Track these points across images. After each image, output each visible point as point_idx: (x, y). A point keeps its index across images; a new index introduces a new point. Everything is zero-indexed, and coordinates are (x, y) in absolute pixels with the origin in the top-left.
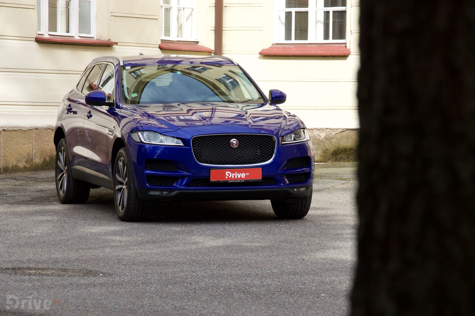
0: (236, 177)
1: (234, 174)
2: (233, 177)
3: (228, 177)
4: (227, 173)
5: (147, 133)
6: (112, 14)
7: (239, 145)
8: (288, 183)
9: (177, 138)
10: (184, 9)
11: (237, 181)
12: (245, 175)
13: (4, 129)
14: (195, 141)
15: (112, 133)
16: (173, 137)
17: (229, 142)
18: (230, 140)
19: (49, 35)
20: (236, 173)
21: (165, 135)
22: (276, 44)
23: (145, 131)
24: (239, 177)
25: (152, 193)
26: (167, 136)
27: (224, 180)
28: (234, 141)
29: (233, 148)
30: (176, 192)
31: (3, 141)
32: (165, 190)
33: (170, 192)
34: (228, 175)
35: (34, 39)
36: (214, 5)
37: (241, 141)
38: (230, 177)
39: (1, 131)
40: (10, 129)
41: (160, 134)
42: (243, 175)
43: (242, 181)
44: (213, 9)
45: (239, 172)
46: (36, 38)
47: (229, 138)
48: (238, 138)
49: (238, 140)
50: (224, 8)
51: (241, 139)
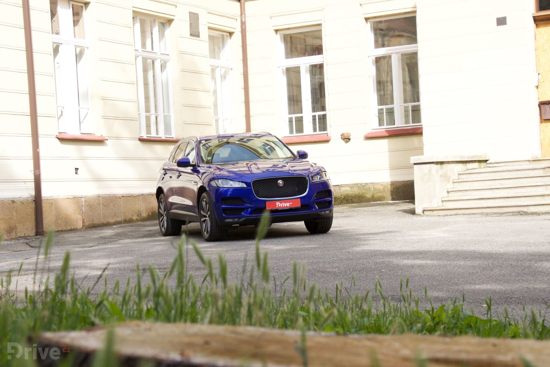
0: (283, 206)
1: (282, 204)
2: (281, 206)
3: (278, 206)
4: (277, 203)
5: (221, 181)
6: (185, 123)
7: (284, 184)
8: (318, 208)
9: (242, 182)
10: (227, 119)
11: (284, 209)
12: (289, 204)
13: (123, 195)
14: (254, 183)
15: (196, 184)
16: (239, 182)
17: (277, 183)
18: (278, 181)
19: (147, 137)
20: (283, 203)
21: (233, 181)
22: (284, 137)
23: (220, 179)
24: (285, 206)
25: (227, 220)
26: (235, 181)
27: (275, 208)
28: (280, 182)
29: (280, 187)
30: (244, 218)
31: (123, 203)
32: (236, 218)
33: (239, 219)
34: (278, 205)
35: (138, 139)
36: (245, 116)
37: (285, 181)
38: (279, 206)
39: (121, 197)
40: (126, 195)
41: (230, 180)
42: (288, 204)
43: (287, 208)
44: (245, 118)
45: (285, 203)
46: (139, 138)
47: (277, 180)
48: (283, 180)
49: (283, 181)
50: (251, 117)
51: (285, 180)
